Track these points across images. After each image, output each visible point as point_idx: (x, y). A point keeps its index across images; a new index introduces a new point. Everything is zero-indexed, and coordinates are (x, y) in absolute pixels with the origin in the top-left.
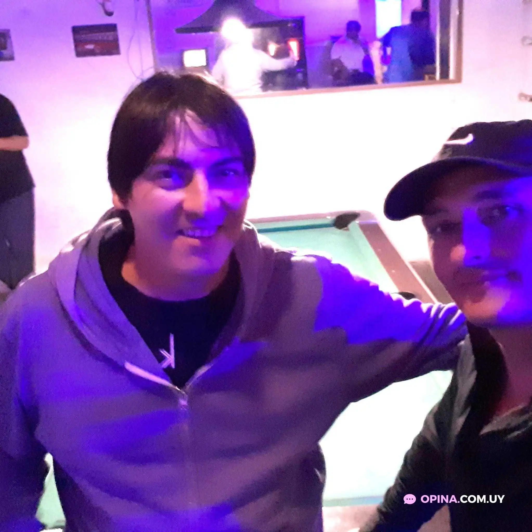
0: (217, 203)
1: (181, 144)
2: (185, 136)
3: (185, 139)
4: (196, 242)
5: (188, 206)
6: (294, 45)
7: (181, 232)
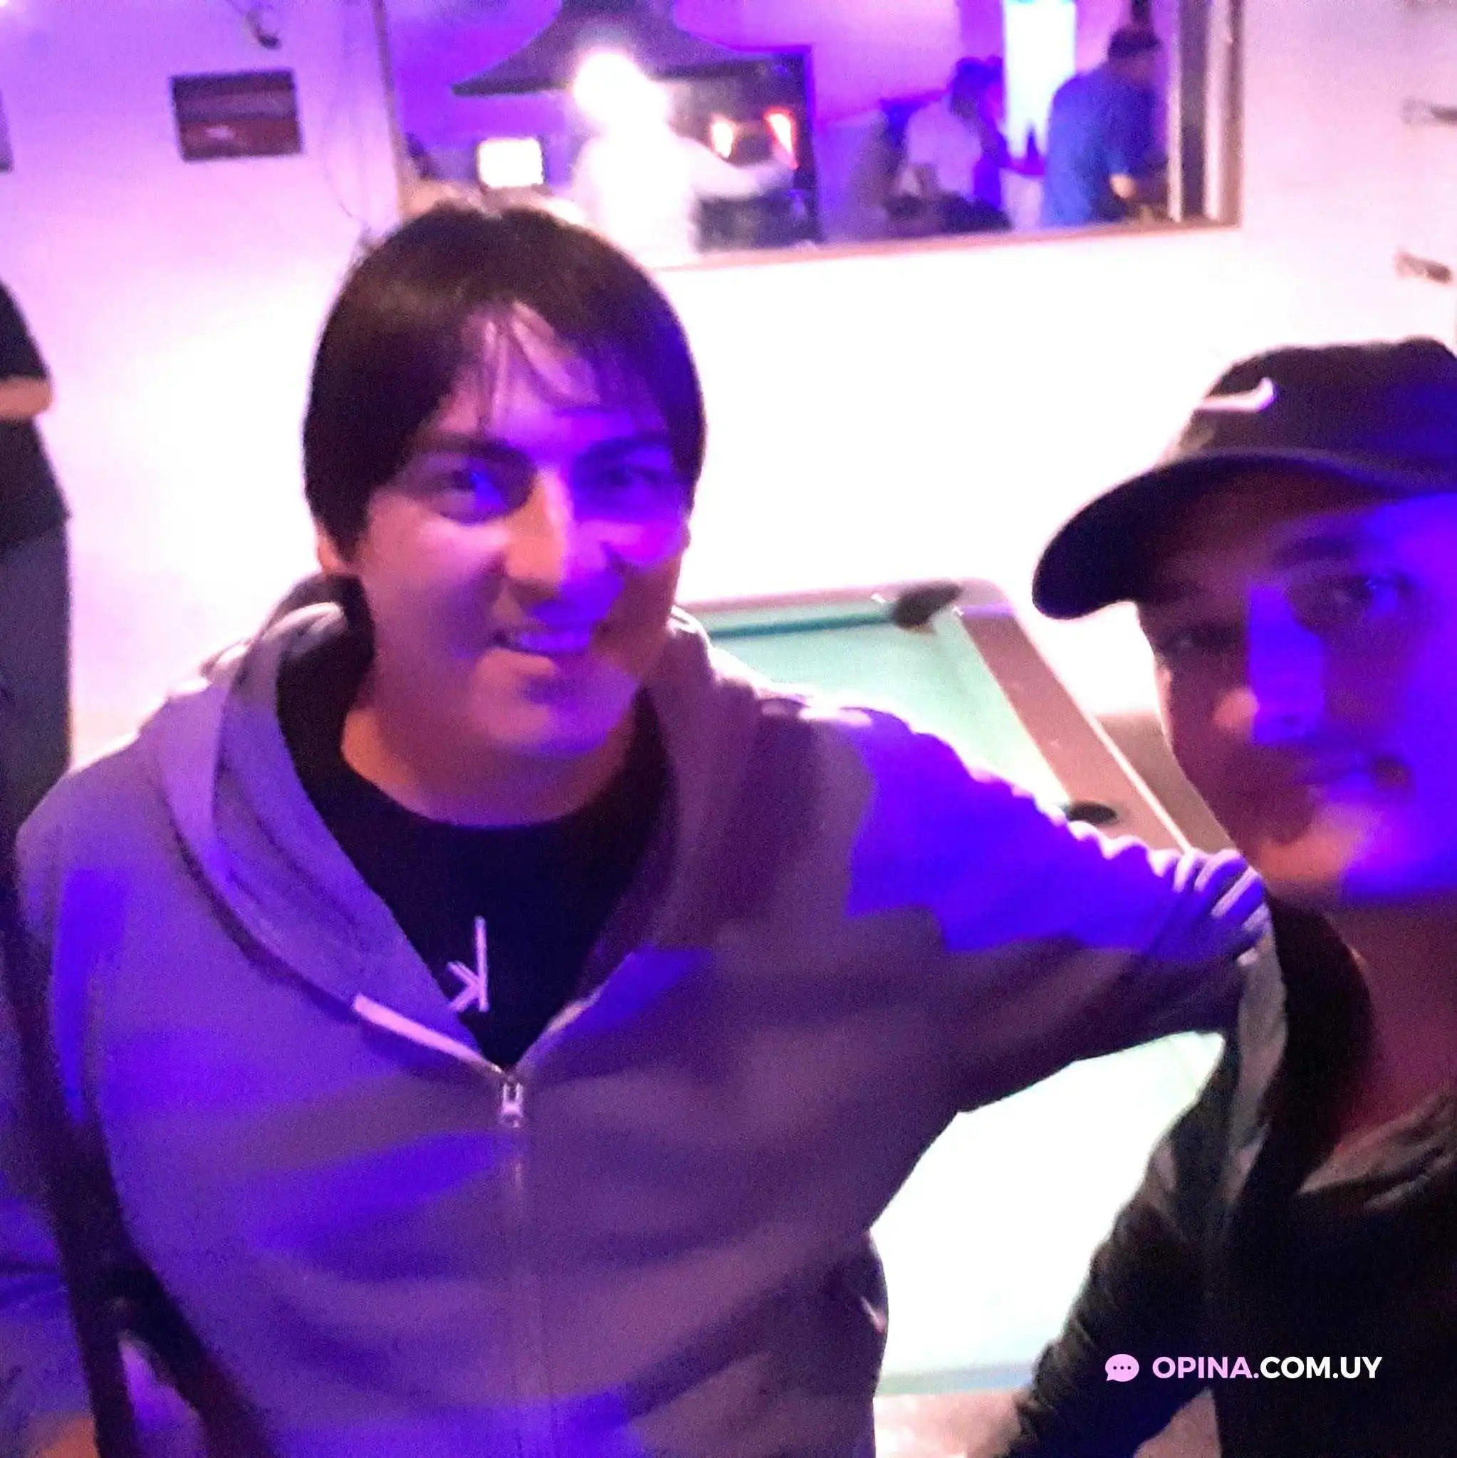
0: (599, 561)
1: (499, 398)
2: (511, 377)
3: (510, 384)
4: (541, 665)
5: (519, 567)
6: (782, 126)
7: (500, 639)
